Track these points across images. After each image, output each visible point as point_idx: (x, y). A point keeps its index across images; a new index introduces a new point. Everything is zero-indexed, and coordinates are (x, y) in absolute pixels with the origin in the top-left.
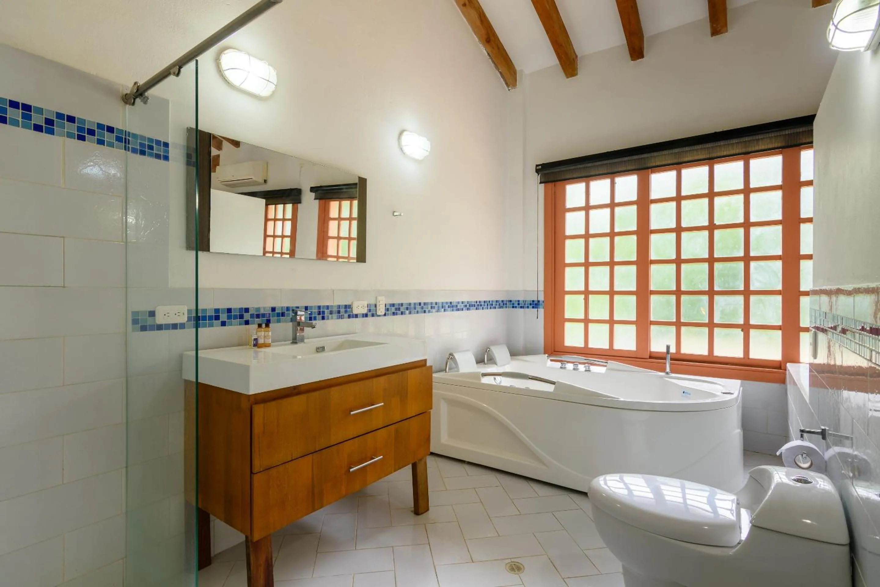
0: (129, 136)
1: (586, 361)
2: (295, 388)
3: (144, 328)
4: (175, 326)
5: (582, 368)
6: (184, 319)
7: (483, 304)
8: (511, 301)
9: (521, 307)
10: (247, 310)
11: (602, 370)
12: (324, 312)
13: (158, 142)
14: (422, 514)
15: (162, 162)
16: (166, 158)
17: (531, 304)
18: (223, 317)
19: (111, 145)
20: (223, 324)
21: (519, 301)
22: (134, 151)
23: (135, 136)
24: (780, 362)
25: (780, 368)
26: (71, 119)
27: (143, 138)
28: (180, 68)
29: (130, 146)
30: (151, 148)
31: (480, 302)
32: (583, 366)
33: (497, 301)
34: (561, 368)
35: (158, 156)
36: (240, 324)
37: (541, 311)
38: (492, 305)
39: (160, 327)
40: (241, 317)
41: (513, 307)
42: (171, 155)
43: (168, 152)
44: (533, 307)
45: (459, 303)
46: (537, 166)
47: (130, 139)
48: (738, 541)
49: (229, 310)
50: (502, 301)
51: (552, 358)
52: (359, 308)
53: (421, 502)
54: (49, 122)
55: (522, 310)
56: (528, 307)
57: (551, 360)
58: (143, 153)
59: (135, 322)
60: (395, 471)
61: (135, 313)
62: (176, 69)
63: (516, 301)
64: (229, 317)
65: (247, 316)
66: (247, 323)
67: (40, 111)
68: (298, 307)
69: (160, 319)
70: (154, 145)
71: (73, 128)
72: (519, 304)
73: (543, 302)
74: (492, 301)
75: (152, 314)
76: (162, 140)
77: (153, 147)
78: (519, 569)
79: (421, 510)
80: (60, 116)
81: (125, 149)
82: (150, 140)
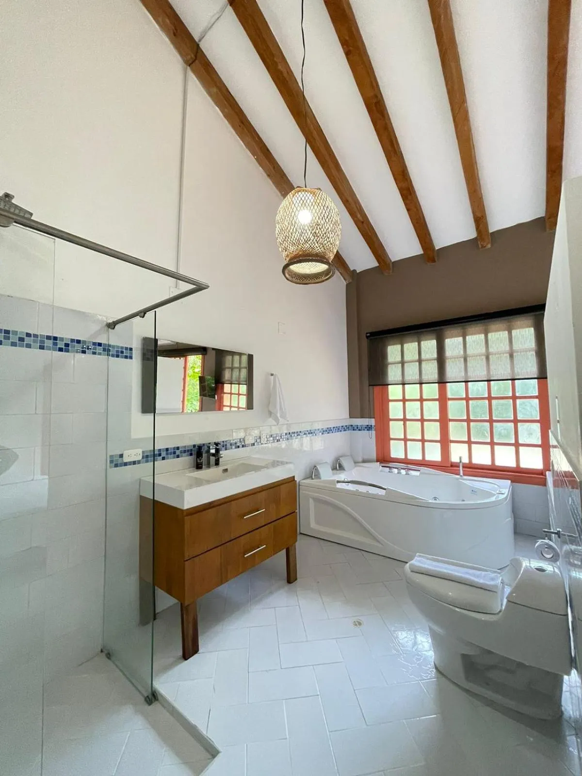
0: (110, 347)
1: (405, 467)
2: (210, 503)
3: (116, 466)
4: (134, 463)
5: (403, 472)
6: (140, 458)
7: (332, 429)
8: (352, 426)
9: (359, 430)
10: (178, 448)
11: (417, 473)
12: (226, 445)
13: (126, 349)
14: (292, 583)
15: (128, 360)
16: (131, 358)
17: (366, 428)
18: (164, 454)
19: (100, 354)
20: (163, 459)
21: (357, 426)
22: (113, 356)
23: (114, 347)
24: (542, 470)
25: (542, 474)
26: (79, 342)
27: (118, 347)
28: (145, 313)
29: (111, 353)
30: (122, 352)
31: (330, 428)
32: (404, 470)
33: (342, 426)
34: (389, 472)
35: (126, 357)
36: (174, 458)
37: (374, 432)
38: (339, 429)
39: (126, 464)
40: (175, 453)
41: (354, 430)
42: (134, 356)
43: (132, 354)
44: (368, 430)
45: (316, 430)
46: (367, 333)
47: (111, 349)
48: (499, 610)
49: (167, 449)
50: (346, 426)
51: (383, 465)
52: (250, 440)
53: (292, 575)
54: (67, 345)
55: (360, 432)
56: (364, 430)
57: (382, 466)
58: (118, 356)
59: (111, 462)
60: (274, 554)
61: (111, 456)
62: (143, 314)
63: (355, 426)
64: (167, 454)
65: (178, 452)
66: (178, 457)
67: (62, 339)
68: (210, 443)
69: (126, 459)
70: (124, 350)
71: (78, 347)
72: (357, 428)
73: (375, 426)
74: (339, 427)
75: (121, 456)
76: (129, 347)
77: (123, 351)
78: (360, 624)
79: (292, 579)
80: (72, 341)
81: (108, 355)
82: (122, 348)
